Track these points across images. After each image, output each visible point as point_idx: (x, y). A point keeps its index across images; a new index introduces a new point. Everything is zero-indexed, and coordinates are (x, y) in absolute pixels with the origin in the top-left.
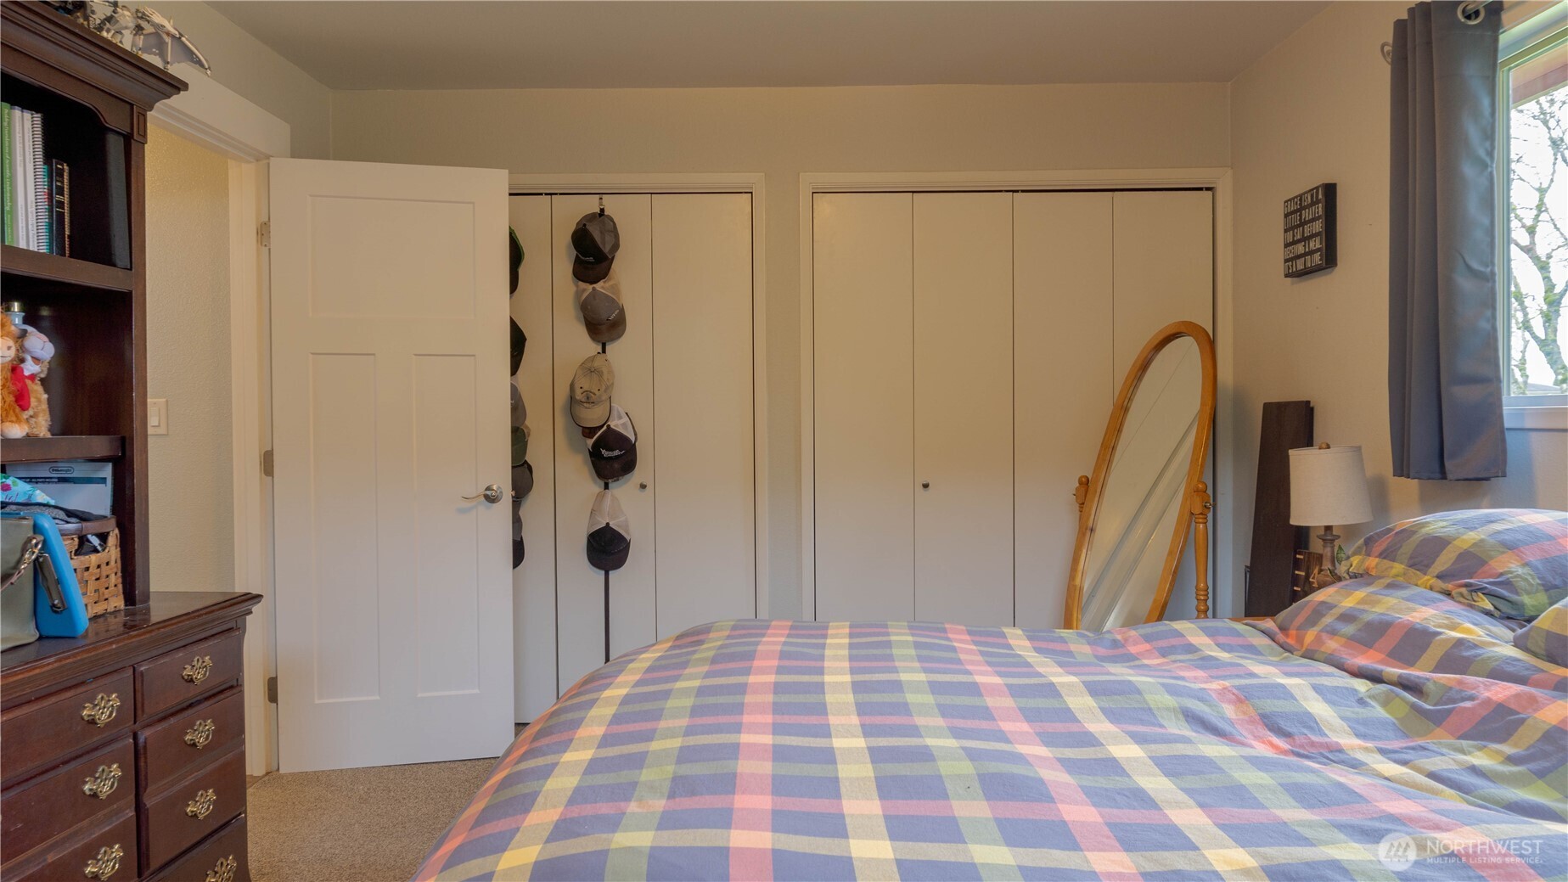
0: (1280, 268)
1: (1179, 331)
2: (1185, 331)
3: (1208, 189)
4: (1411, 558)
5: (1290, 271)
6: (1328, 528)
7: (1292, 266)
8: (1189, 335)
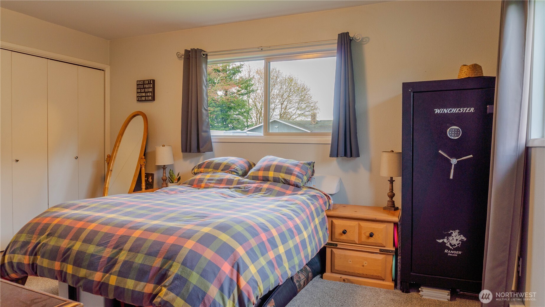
0: (135, 99)
1: (138, 114)
2: (139, 114)
3: (103, 70)
4: (214, 167)
5: (139, 100)
6: (164, 166)
7: (140, 99)
8: (140, 115)
